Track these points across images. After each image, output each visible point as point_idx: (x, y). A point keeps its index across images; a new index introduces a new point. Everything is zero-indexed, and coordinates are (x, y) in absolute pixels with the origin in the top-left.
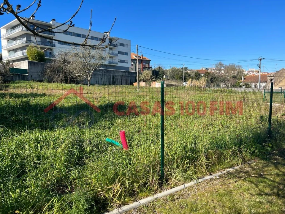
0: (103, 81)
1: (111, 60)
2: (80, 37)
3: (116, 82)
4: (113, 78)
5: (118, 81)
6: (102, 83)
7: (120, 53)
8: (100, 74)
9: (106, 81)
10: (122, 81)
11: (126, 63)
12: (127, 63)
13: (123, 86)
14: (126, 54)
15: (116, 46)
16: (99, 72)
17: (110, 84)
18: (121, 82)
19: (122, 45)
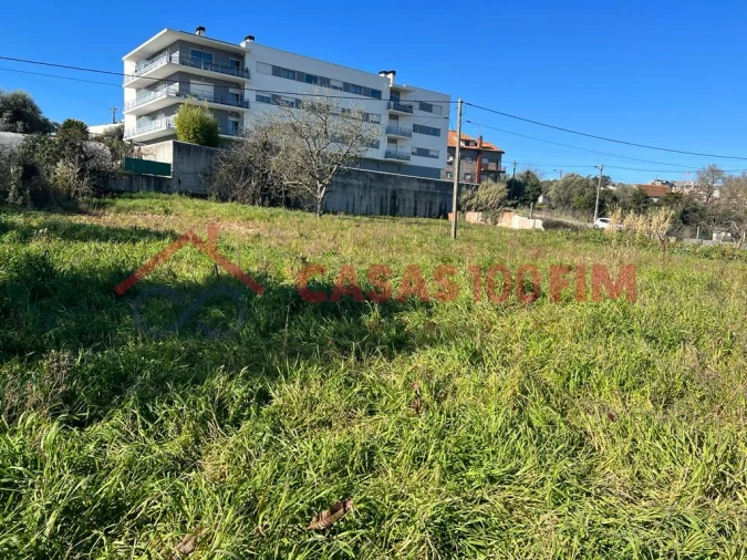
0: (364, 203)
1: (392, 148)
2: (316, 82)
3: (401, 209)
4: (394, 197)
5: (407, 205)
6: (363, 209)
7: (418, 129)
8: (359, 186)
9: (373, 204)
10: (418, 206)
11: (433, 157)
12: (437, 157)
13: (421, 220)
14: (435, 132)
15: (409, 109)
16: (356, 178)
17: (382, 213)
18: (415, 208)
19: (426, 107)
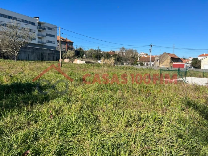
0: (32, 57)
3: (44, 58)
4: (42, 55)
5: (46, 57)
6: (32, 59)
7: (47, 35)
8: (30, 52)
9: (35, 57)
10: (50, 58)
11: (53, 43)
12: (54, 43)
13: (51, 62)
14: (53, 36)
15: (44, 29)
16: (29, 49)
17: (38, 60)
18: (49, 58)
19: (50, 29)
